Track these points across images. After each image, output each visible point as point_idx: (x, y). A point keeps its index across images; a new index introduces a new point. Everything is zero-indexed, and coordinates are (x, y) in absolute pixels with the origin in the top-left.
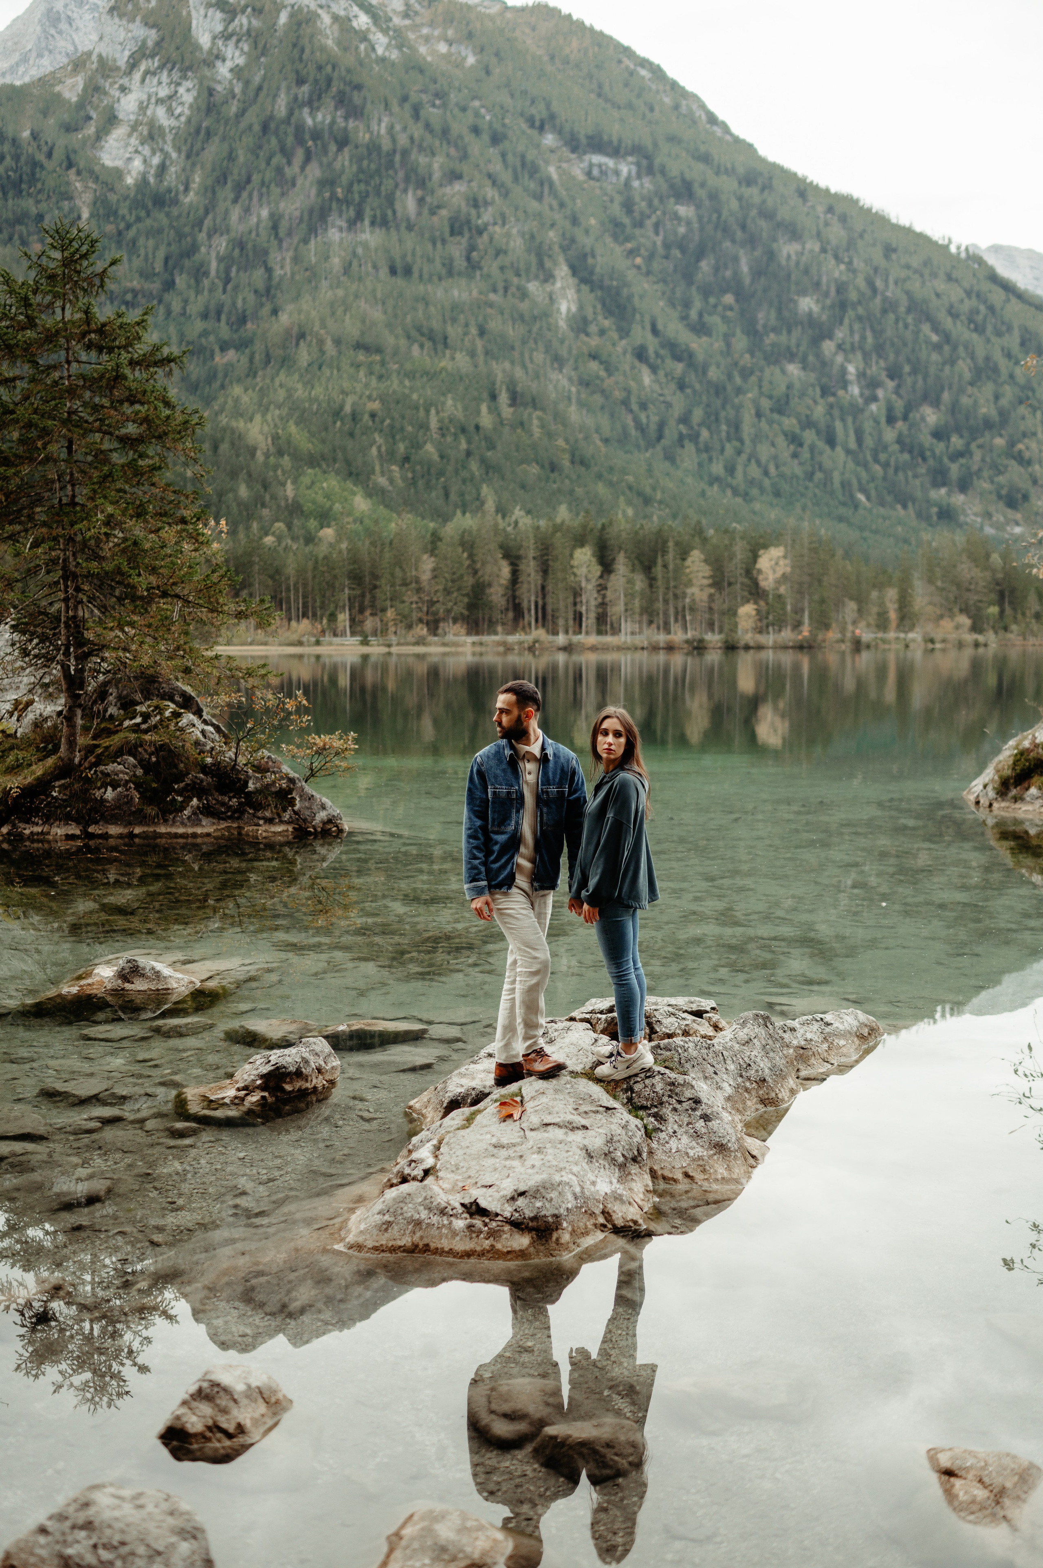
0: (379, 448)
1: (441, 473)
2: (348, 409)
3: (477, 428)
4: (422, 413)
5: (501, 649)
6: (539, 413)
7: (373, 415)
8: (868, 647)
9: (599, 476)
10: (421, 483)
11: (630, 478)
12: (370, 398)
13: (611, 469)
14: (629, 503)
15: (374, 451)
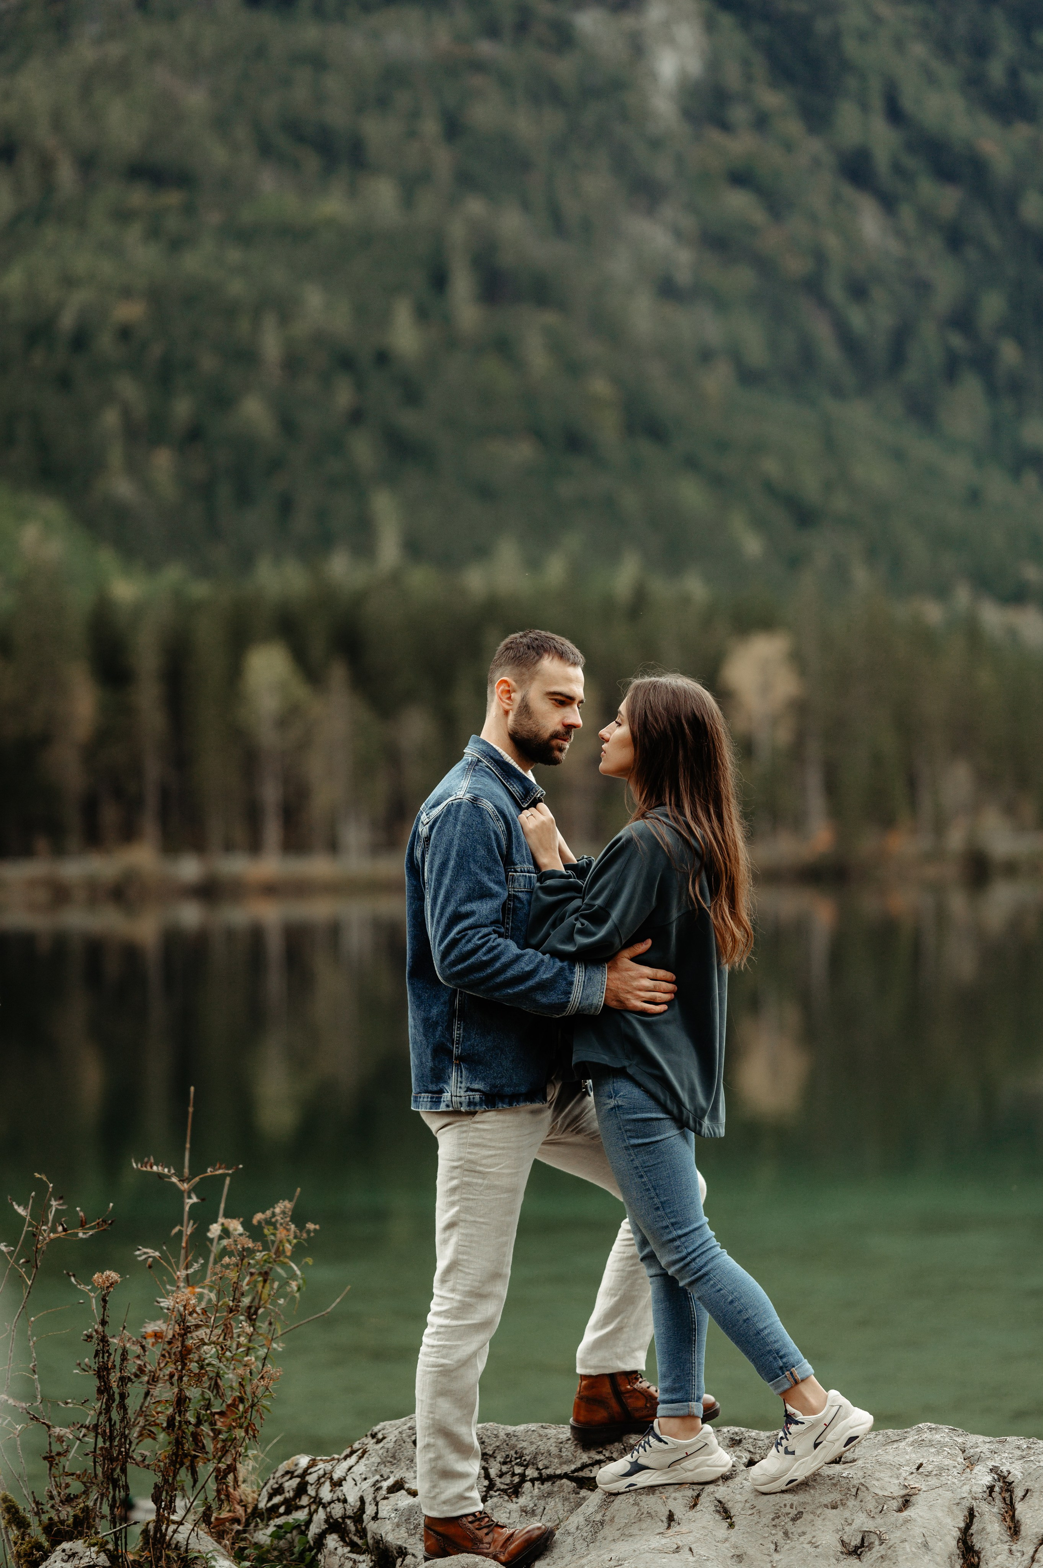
0: (126, 413)
1: (276, 465)
2: (67, 321)
3: (383, 358)
4: (244, 325)
5: (41, 896)
6: (550, 318)
7: (125, 333)
8: (1011, 869)
9: (691, 463)
10: (224, 491)
11: (771, 466)
12: (126, 293)
13: (722, 446)
14: (759, 523)
15: (111, 418)
